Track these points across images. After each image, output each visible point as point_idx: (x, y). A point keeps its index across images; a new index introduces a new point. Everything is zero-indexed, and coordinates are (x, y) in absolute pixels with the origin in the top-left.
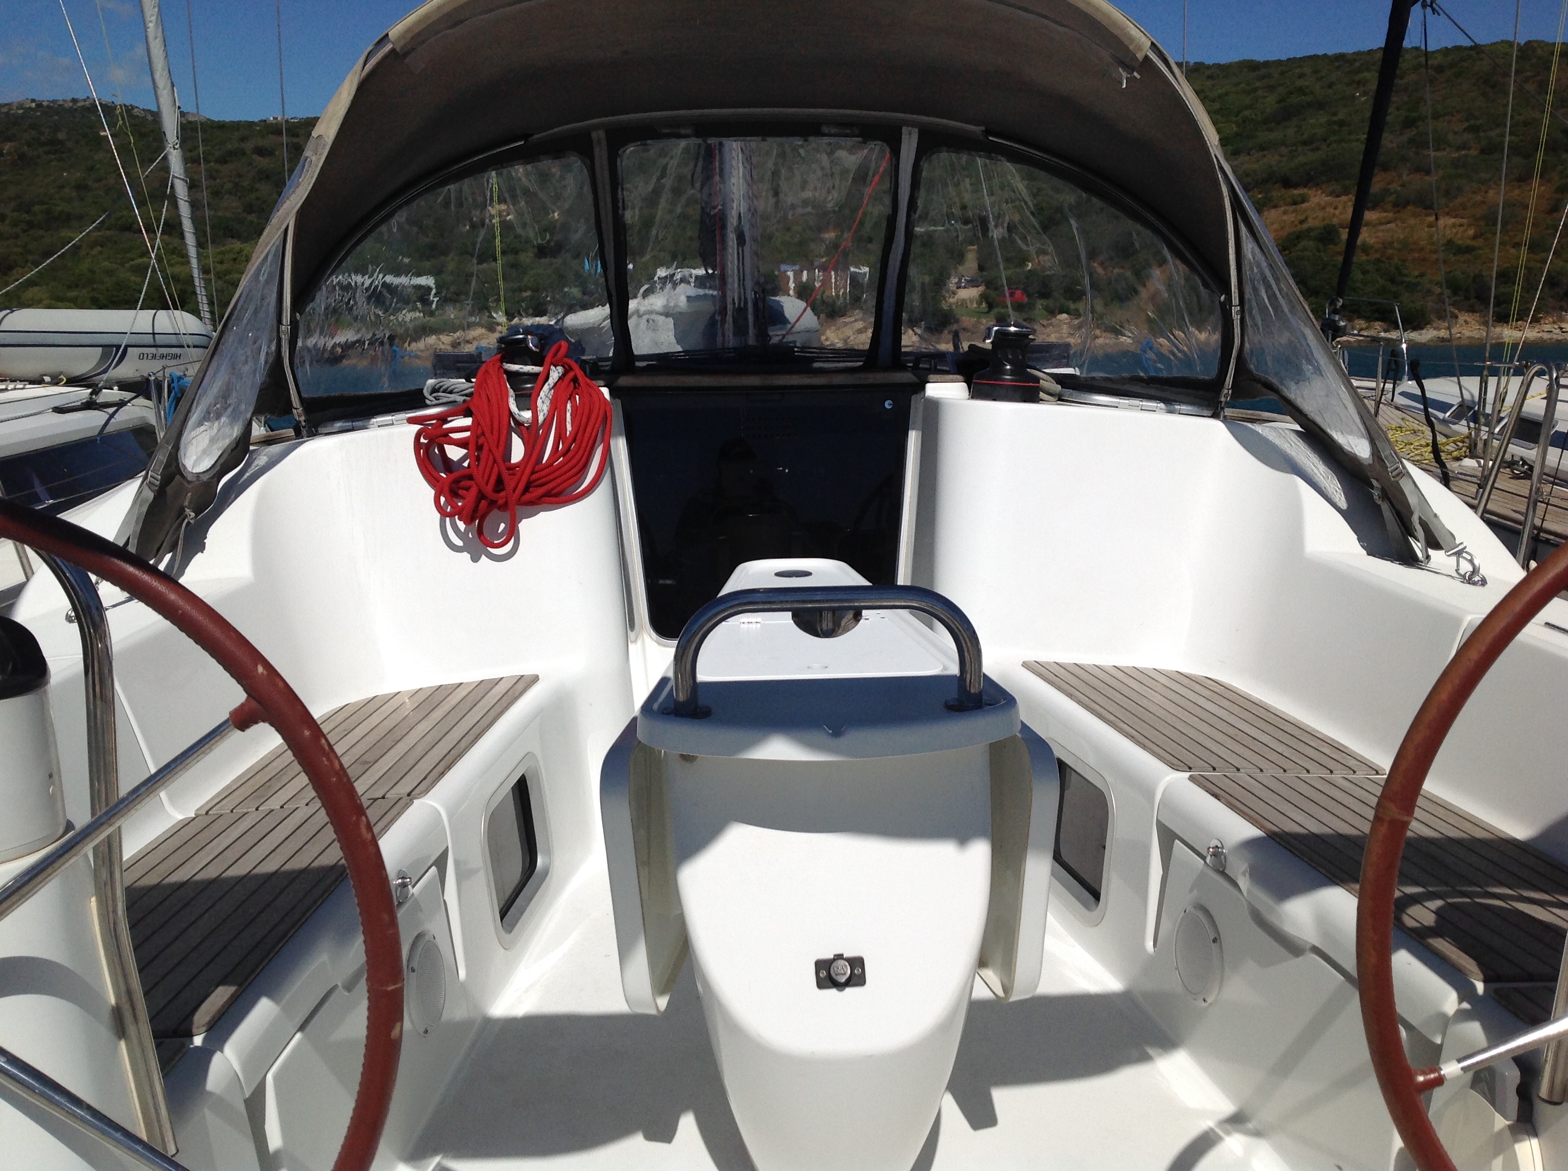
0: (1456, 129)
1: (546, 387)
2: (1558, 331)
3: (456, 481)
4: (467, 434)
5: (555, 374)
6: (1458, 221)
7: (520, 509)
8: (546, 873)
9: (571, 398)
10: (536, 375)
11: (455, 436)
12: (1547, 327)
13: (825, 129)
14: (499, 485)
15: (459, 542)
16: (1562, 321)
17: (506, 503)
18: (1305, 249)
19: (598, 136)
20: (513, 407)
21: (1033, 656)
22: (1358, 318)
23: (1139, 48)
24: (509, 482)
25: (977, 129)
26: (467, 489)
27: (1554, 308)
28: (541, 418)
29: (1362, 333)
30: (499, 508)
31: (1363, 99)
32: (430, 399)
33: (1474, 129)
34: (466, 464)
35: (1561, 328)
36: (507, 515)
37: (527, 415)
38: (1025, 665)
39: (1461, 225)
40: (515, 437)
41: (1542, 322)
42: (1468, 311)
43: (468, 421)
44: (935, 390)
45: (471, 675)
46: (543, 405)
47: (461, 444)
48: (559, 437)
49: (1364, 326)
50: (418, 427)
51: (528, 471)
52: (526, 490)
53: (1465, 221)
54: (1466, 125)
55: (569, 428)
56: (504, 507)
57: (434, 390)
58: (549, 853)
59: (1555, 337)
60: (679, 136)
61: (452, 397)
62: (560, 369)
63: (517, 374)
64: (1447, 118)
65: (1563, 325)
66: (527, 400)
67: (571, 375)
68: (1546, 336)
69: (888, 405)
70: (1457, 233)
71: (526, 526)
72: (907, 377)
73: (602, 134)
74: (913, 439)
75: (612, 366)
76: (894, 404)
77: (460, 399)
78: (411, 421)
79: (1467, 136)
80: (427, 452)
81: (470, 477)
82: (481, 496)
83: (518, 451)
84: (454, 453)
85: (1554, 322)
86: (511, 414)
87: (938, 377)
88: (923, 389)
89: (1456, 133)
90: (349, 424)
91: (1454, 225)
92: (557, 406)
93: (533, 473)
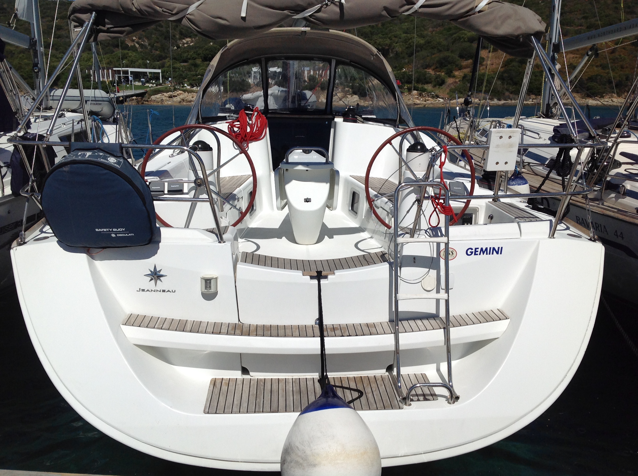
0: (579, 17)
1: (254, 116)
2: (611, 101)
3: (236, 135)
4: (239, 125)
5: (256, 114)
6: (575, 55)
7: (249, 141)
8: (255, 210)
9: (259, 119)
10: (252, 114)
11: (236, 126)
12: (606, 100)
13: (315, 59)
14: (245, 136)
15: (237, 148)
16: (612, 97)
17: (247, 140)
18: (514, 66)
19: (263, 59)
20: (248, 120)
21: (352, 174)
22: (532, 94)
23: (375, 52)
24: (247, 136)
25: (348, 61)
26: (238, 137)
27: (610, 92)
28: (253, 123)
29: (533, 101)
30: (245, 141)
31: (542, 4)
32: (228, 118)
33: (585, 18)
34: (238, 132)
35: (612, 100)
36: (246, 142)
37: (251, 122)
38: (350, 176)
39: (576, 58)
40: (248, 126)
41: (605, 97)
42: (576, 92)
43: (239, 123)
44: (336, 120)
45: (239, 174)
46: (254, 120)
47: (237, 127)
48: (257, 126)
49: (534, 98)
50: (228, 124)
51: (251, 133)
52: (250, 137)
53: (578, 56)
54: (583, 15)
55: (259, 125)
56: (246, 141)
57: (229, 116)
58: (256, 207)
59: (609, 104)
60: (281, 60)
61: (233, 118)
62: (257, 113)
63: (248, 113)
64: (576, 13)
65: (613, 99)
66: (251, 119)
67: (259, 114)
68: (605, 103)
69: (327, 123)
70: (574, 61)
71: (250, 145)
72: (330, 117)
73: (264, 59)
74: (332, 130)
75: (264, 112)
76: (328, 123)
77: (235, 118)
78: (226, 123)
79: (583, 21)
80: (230, 129)
81: (240, 134)
82: (242, 138)
83: (249, 130)
84: (236, 129)
85: (610, 98)
86: (248, 122)
87: (337, 117)
88: (334, 119)
89: (578, 19)
90: (212, 123)
91: (573, 58)
92: (256, 120)
93: (252, 134)
